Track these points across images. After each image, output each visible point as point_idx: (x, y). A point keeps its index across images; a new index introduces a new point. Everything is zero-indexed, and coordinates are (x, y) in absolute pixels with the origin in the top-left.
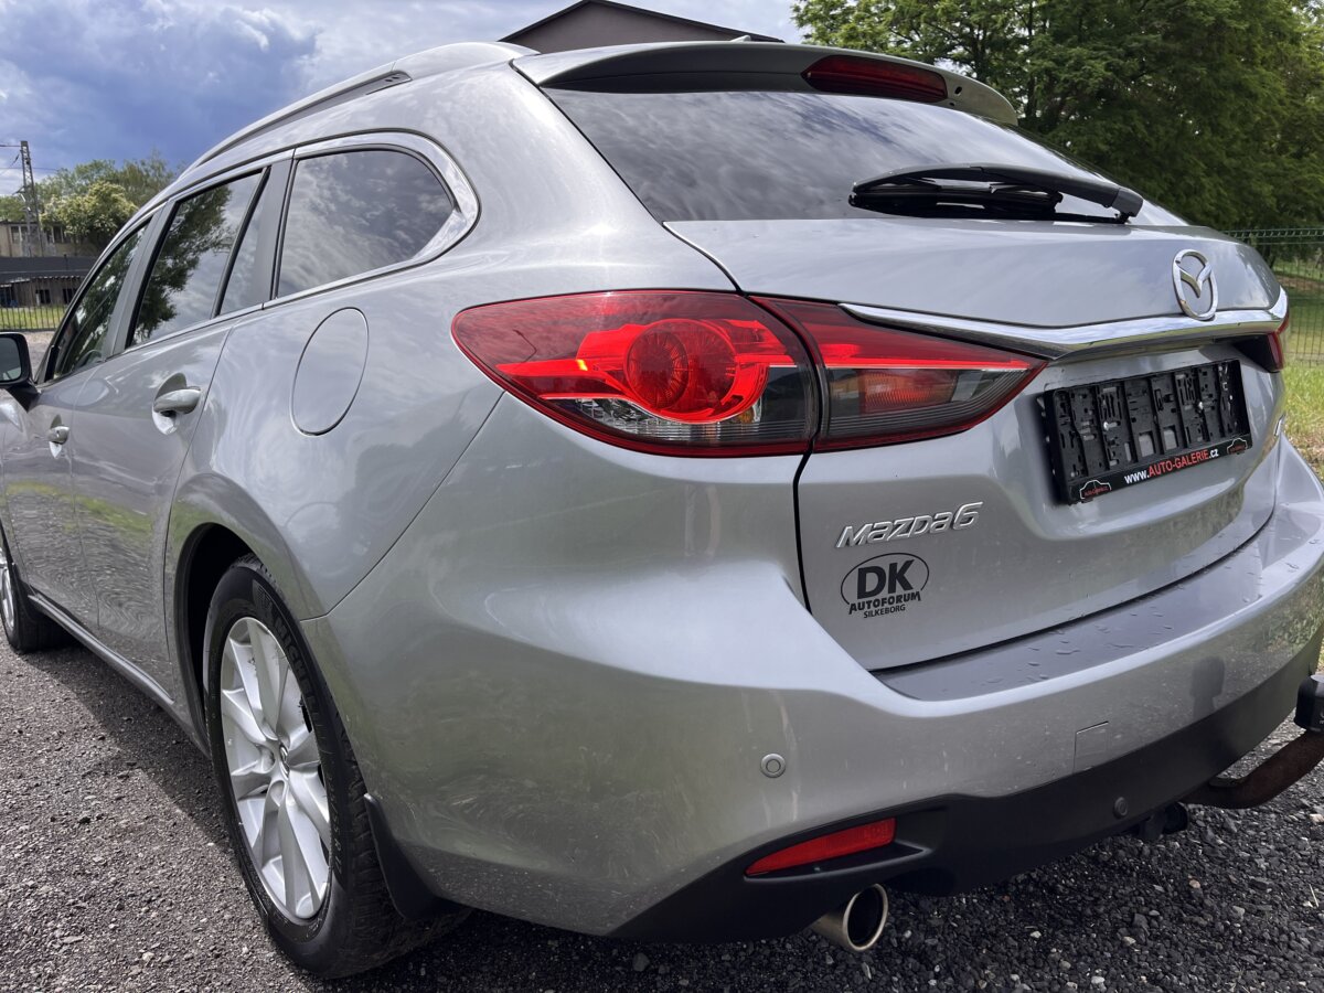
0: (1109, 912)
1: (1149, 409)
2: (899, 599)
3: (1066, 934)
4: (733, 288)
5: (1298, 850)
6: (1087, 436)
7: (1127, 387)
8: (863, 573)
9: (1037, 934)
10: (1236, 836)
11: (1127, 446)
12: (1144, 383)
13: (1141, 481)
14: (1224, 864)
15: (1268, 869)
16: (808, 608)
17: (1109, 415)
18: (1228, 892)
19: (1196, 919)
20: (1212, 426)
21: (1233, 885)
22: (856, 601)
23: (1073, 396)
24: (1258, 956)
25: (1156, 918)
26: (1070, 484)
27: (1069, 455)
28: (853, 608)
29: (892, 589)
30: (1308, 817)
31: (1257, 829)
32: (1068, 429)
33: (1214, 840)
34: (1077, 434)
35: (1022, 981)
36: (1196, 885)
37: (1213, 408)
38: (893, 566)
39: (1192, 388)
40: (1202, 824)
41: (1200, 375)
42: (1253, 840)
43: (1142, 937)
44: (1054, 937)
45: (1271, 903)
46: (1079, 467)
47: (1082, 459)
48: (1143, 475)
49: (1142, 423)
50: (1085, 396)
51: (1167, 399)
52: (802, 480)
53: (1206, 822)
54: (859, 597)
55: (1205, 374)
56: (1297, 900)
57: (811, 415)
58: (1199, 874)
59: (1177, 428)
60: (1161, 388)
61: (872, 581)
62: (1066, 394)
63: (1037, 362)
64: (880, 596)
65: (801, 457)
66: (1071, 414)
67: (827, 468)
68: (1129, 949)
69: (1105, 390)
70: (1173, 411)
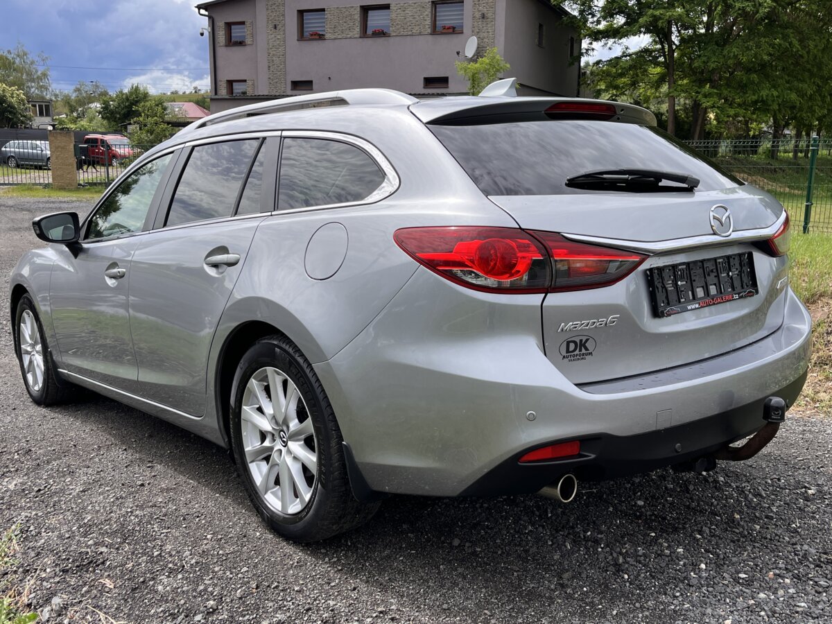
0: (690, 527)
1: (702, 276)
2: (583, 354)
3: (668, 534)
4: (518, 227)
5: (795, 504)
6: (670, 288)
7: (691, 265)
8: (568, 343)
9: (653, 534)
10: (764, 498)
11: (690, 293)
12: (700, 264)
13: (696, 309)
14: (754, 508)
15: (777, 511)
16: (545, 355)
17: (682, 279)
18: (755, 520)
19: (734, 530)
20: (737, 283)
21: (757, 517)
22: (565, 355)
23: (663, 270)
24: (762, 545)
25: (714, 529)
26: (660, 310)
27: (660, 296)
28: (564, 357)
29: (580, 350)
30: (806, 492)
31: (776, 495)
32: (661, 284)
33: (752, 499)
34: (665, 287)
35: (643, 550)
36: (737, 516)
37: (738, 275)
38: (581, 341)
39: (727, 265)
40: (748, 493)
41: (731, 260)
42: (773, 500)
43: (705, 535)
44: (661, 535)
45: (775, 525)
46: (666, 301)
47: (667, 297)
48: (697, 306)
49: (699, 281)
50: (670, 270)
51: (712, 271)
52: (544, 304)
53: (750, 492)
54: (567, 353)
55: (734, 259)
56: (789, 524)
57: (548, 278)
58: (740, 512)
59: (717, 285)
60: (710, 266)
61: (572, 346)
62: (660, 269)
63: (644, 256)
64: (575, 353)
65: (544, 295)
66: (662, 279)
67: (554, 299)
68: (698, 540)
69: (680, 267)
70: (715, 276)
